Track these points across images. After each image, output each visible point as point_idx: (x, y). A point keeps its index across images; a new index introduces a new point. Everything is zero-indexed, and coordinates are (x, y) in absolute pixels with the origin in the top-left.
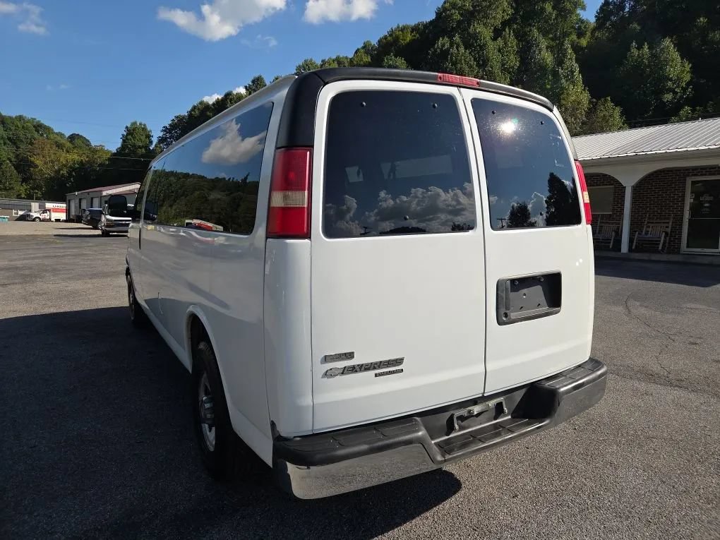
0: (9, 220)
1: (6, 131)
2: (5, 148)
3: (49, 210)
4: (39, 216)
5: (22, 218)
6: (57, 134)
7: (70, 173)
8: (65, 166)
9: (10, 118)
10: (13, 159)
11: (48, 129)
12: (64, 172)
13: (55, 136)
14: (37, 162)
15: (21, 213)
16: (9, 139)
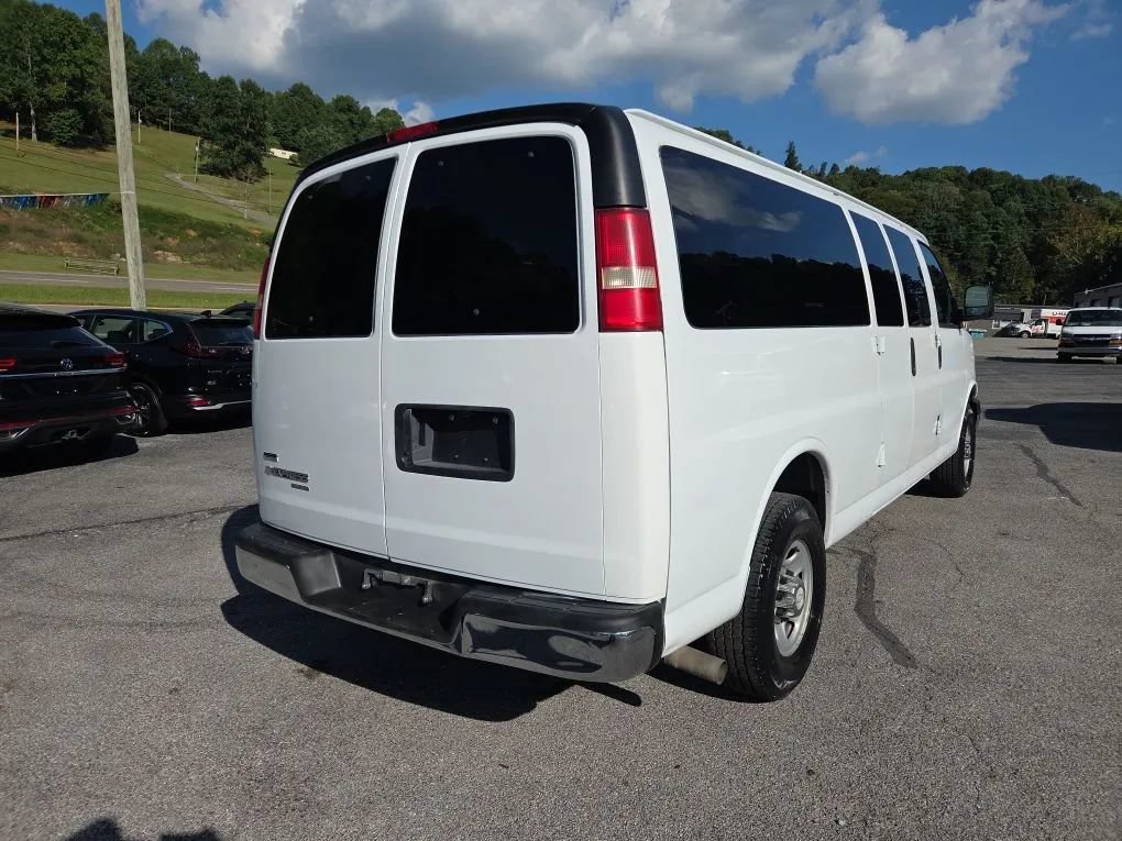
0: (986, 335)
1: (1025, 203)
2: (1019, 229)
3: (1046, 321)
4: (1028, 329)
5: (1005, 333)
6: (1106, 195)
7: (1108, 258)
8: (1102, 246)
9: (1035, 182)
10: (1028, 245)
11: (1091, 190)
12: (1099, 257)
13: (1102, 198)
14: (1060, 246)
15: (1003, 325)
16: (1028, 214)
